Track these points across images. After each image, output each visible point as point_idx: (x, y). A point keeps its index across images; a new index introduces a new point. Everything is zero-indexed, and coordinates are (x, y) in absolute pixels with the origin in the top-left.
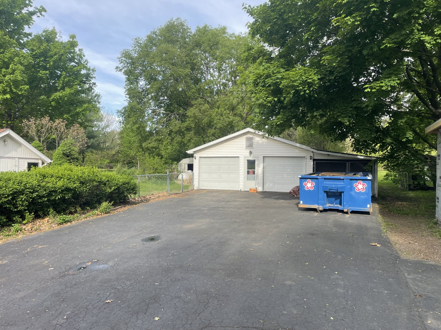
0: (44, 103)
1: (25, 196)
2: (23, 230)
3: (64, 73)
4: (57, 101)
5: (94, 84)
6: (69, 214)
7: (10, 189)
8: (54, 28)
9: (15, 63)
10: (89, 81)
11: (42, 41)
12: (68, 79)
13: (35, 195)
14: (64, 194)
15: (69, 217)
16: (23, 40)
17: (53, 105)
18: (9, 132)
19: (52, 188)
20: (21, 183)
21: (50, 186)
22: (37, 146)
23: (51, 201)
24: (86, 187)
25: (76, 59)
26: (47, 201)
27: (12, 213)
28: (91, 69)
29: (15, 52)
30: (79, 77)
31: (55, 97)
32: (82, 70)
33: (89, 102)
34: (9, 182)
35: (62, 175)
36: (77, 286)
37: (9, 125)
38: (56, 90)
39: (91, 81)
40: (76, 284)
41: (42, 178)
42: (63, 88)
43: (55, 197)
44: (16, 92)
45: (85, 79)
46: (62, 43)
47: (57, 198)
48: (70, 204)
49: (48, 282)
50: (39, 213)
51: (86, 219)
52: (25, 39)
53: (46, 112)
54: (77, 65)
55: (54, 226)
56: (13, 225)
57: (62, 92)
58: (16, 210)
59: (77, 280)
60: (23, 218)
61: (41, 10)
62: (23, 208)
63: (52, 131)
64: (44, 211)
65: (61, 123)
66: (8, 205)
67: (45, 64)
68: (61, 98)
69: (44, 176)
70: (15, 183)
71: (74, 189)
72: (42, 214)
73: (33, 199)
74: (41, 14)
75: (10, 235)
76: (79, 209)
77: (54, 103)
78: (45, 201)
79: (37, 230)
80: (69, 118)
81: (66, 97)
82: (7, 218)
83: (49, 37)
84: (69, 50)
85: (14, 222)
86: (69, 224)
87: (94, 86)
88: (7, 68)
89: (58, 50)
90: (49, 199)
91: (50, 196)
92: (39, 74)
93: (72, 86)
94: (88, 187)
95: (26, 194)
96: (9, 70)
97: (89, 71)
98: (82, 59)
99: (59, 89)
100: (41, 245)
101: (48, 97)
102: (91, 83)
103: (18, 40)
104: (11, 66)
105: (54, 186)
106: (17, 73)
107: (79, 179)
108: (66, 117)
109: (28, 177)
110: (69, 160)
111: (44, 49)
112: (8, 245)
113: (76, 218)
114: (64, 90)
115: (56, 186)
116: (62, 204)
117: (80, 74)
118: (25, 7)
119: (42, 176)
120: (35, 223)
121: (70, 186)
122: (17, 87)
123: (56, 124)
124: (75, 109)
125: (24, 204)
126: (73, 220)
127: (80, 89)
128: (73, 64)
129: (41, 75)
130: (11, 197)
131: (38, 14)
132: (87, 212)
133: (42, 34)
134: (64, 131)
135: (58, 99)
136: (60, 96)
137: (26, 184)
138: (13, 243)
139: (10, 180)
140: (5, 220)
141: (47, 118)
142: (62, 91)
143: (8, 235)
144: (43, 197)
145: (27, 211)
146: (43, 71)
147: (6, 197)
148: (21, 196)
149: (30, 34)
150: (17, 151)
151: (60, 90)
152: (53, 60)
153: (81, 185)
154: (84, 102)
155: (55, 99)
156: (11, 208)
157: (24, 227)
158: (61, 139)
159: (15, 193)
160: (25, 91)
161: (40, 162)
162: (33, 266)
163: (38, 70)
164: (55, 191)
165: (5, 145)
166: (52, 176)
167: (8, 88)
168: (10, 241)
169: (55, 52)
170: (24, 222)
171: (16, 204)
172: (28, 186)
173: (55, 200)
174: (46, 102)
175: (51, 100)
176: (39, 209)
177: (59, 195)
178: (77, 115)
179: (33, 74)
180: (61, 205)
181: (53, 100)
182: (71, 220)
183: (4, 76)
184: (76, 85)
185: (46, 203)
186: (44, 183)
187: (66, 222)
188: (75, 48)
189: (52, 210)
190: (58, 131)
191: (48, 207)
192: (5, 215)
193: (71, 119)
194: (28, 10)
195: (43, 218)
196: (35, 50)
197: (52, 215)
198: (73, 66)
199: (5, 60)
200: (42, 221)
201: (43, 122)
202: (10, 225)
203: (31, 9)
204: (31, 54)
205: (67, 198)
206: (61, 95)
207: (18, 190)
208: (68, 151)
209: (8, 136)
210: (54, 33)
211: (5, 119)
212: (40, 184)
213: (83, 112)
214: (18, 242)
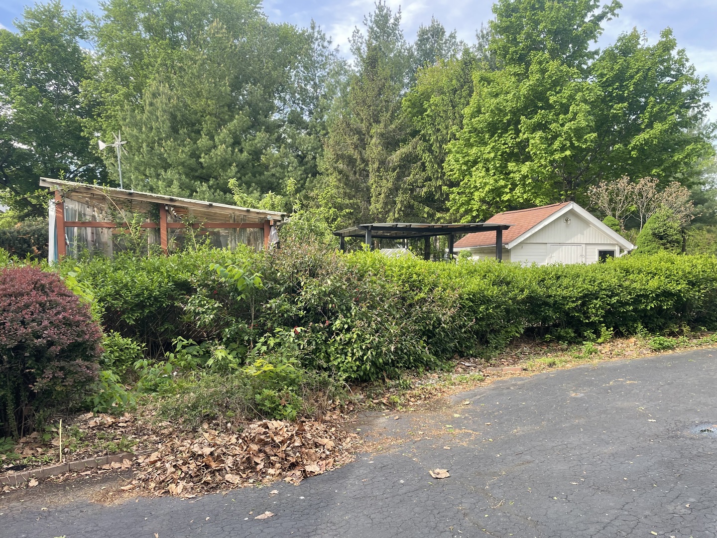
0: (620, 154)
1: (600, 301)
2: (599, 353)
3: (652, 99)
4: (640, 149)
5: (707, 105)
6: (669, 335)
7: (579, 290)
8: (635, 29)
9: (577, 103)
10: (696, 103)
11: (616, 57)
12: (658, 108)
13: (614, 300)
14: (660, 301)
15: (670, 340)
16: (586, 64)
17: (634, 156)
18: (573, 206)
19: (641, 290)
20: (594, 281)
21: (638, 287)
22: (610, 223)
23: (639, 311)
24: (699, 291)
25: (672, 69)
26: (634, 310)
27: (582, 326)
28: (700, 80)
29: (577, 85)
30: (677, 99)
31: (638, 143)
32: (684, 85)
33: (697, 140)
34: (577, 279)
35: (656, 269)
36: (701, 459)
37: (569, 196)
38: (639, 130)
39: (700, 101)
40: (699, 456)
41: (624, 274)
42: (650, 125)
43: (646, 306)
44: (578, 146)
45: (688, 101)
46: (648, 49)
47: (649, 308)
48: (671, 319)
49: (650, 440)
50: (621, 328)
51: (699, 348)
52: (590, 62)
53: (623, 170)
54: (674, 80)
55: (645, 352)
56: (584, 343)
57: (648, 132)
58: (587, 321)
59: (700, 450)
60: (598, 334)
61: (614, 7)
62: (597, 318)
63: (633, 199)
64: (628, 327)
65: (649, 184)
66: (577, 313)
67: (621, 93)
68: (647, 142)
69: (627, 271)
70: (586, 282)
71: (678, 294)
72: (625, 331)
73: (612, 305)
74: (614, 14)
75: (581, 358)
76: (686, 329)
77: (635, 153)
78: (629, 311)
79: (619, 355)
80: (661, 173)
81: (655, 138)
82: (575, 332)
83: (627, 47)
84: (661, 57)
85: (586, 339)
86: (670, 352)
87: (706, 109)
88: (566, 112)
89: (642, 64)
90: (636, 308)
91: (637, 303)
92: (612, 111)
93: (666, 118)
94: (702, 291)
95: (601, 299)
96: (570, 116)
97: (696, 84)
98: (683, 67)
99: (643, 127)
100: (630, 380)
101: (626, 145)
102: (700, 106)
103: (579, 67)
104: (571, 108)
105: (643, 287)
106: (580, 116)
107: (686, 277)
108: (655, 172)
109: (603, 272)
110: (664, 244)
111: (619, 68)
112: (581, 371)
113: (682, 343)
114: (652, 128)
115: (646, 287)
116: (657, 318)
117: (680, 94)
118: (588, 12)
119: (624, 271)
120: (616, 344)
121: (671, 288)
122: (579, 138)
123: (641, 186)
124: (672, 157)
125: (599, 313)
126: (677, 347)
127: (679, 120)
128: (668, 79)
129: (615, 112)
130: (580, 302)
131: (609, 15)
132: (702, 335)
133: (616, 44)
134: (654, 196)
135: (642, 144)
136: (645, 140)
137: (601, 283)
138: (587, 370)
139: (578, 276)
140: (573, 335)
141: (626, 179)
142: (648, 130)
143: (579, 357)
144: (627, 303)
145: (603, 325)
146: (618, 103)
147: (573, 302)
148: (595, 301)
149: (596, 53)
150: (583, 234)
151: (645, 128)
152: (635, 82)
153: (689, 288)
154: (687, 142)
155: (637, 145)
156: (581, 317)
157: (599, 348)
158: (648, 210)
159: (585, 296)
160: (592, 141)
161: (617, 249)
162: (622, 409)
163: (610, 104)
164: (646, 296)
165: (567, 226)
166: (640, 272)
167: (568, 142)
168: (583, 366)
169: (636, 68)
170: (600, 340)
171: (588, 312)
172: (604, 286)
173: (645, 310)
174: (623, 153)
175: (630, 149)
176: (621, 323)
177: (652, 302)
178: (676, 165)
179: (602, 113)
180: (655, 320)
181: (633, 149)
182: (673, 346)
183: (562, 125)
184: (673, 113)
185: (631, 314)
186: (627, 283)
187: (666, 348)
188: (671, 52)
189: (640, 327)
190: (642, 198)
191: (635, 321)
192: (572, 327)
193: (663, 175)
194: (593, 16)
195: (627, 338)
196: (606, 74)
197: (641, 335)
198: (667, 83)
199: (564, 102)
200: (626, 342)
201: (619, 185)
202: (580, 343)
203: (597, 12)
204: (599, 82)
205: (665, 308)
206: (647, 136)
207: (589, 291)
208: (662, 230)
209: (572, 212)
210: (635, 37)
211: (564, 188)
212: (622, 284)
213: (686, 160)
214: (594, 370)
